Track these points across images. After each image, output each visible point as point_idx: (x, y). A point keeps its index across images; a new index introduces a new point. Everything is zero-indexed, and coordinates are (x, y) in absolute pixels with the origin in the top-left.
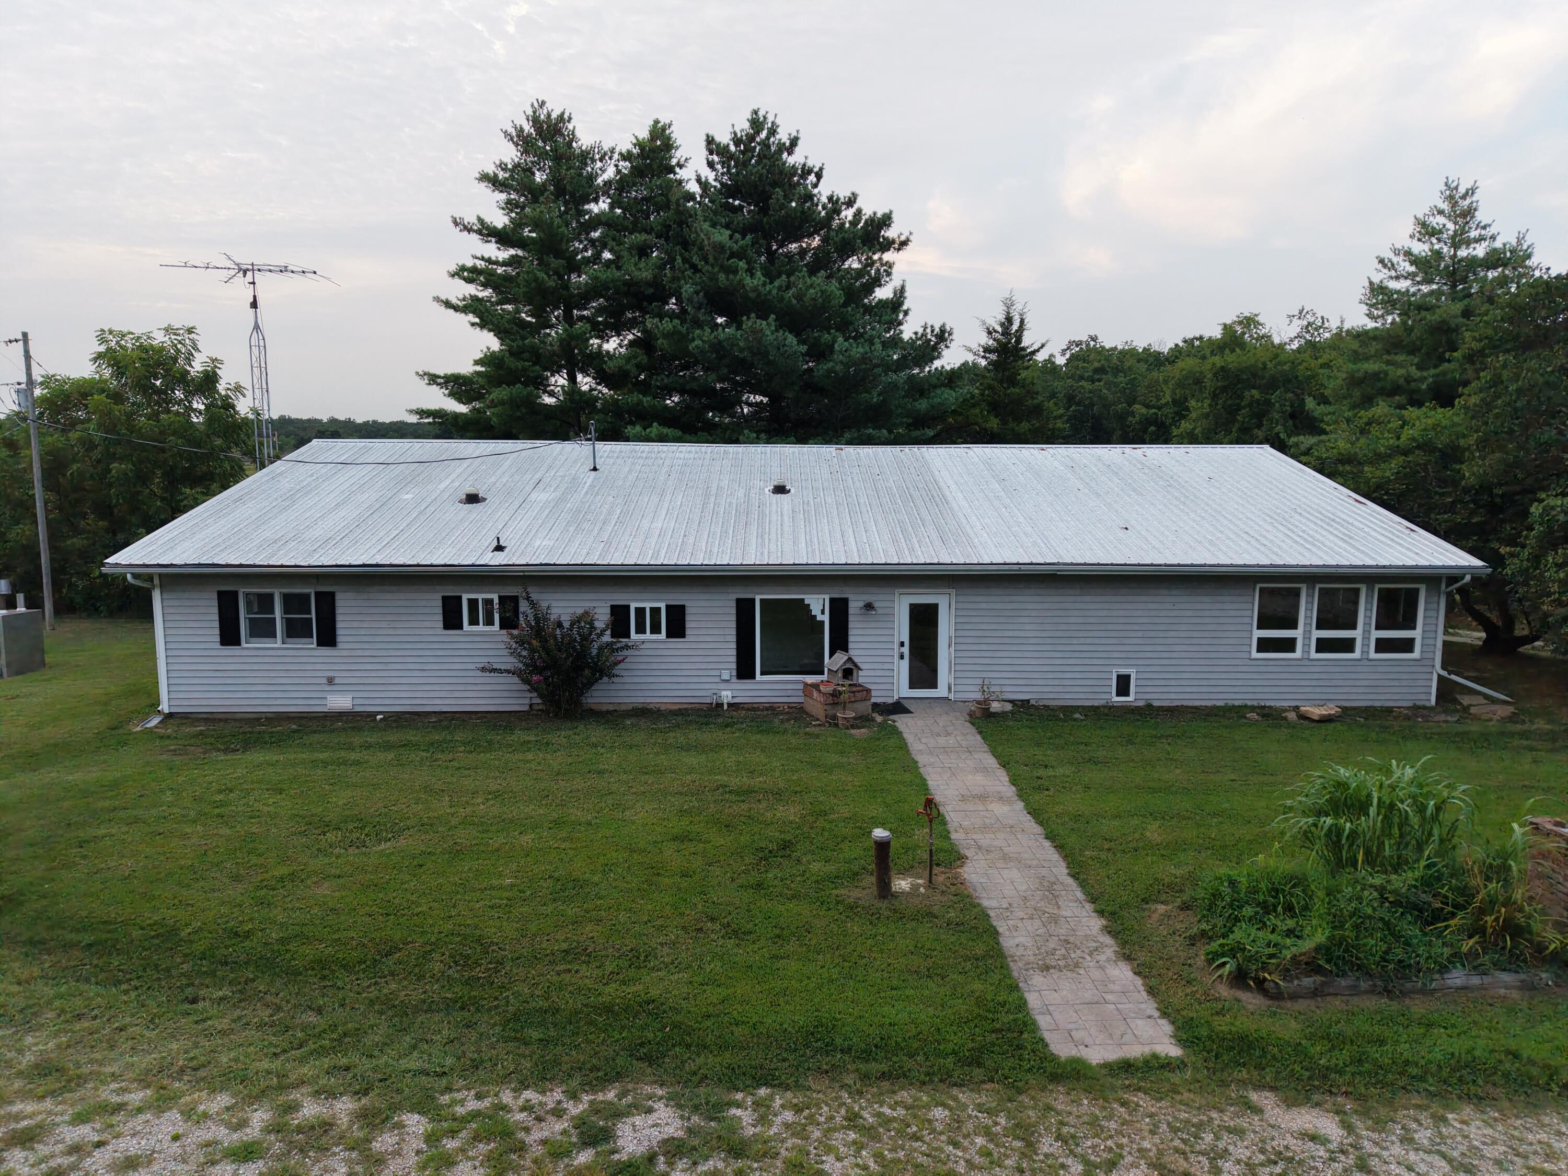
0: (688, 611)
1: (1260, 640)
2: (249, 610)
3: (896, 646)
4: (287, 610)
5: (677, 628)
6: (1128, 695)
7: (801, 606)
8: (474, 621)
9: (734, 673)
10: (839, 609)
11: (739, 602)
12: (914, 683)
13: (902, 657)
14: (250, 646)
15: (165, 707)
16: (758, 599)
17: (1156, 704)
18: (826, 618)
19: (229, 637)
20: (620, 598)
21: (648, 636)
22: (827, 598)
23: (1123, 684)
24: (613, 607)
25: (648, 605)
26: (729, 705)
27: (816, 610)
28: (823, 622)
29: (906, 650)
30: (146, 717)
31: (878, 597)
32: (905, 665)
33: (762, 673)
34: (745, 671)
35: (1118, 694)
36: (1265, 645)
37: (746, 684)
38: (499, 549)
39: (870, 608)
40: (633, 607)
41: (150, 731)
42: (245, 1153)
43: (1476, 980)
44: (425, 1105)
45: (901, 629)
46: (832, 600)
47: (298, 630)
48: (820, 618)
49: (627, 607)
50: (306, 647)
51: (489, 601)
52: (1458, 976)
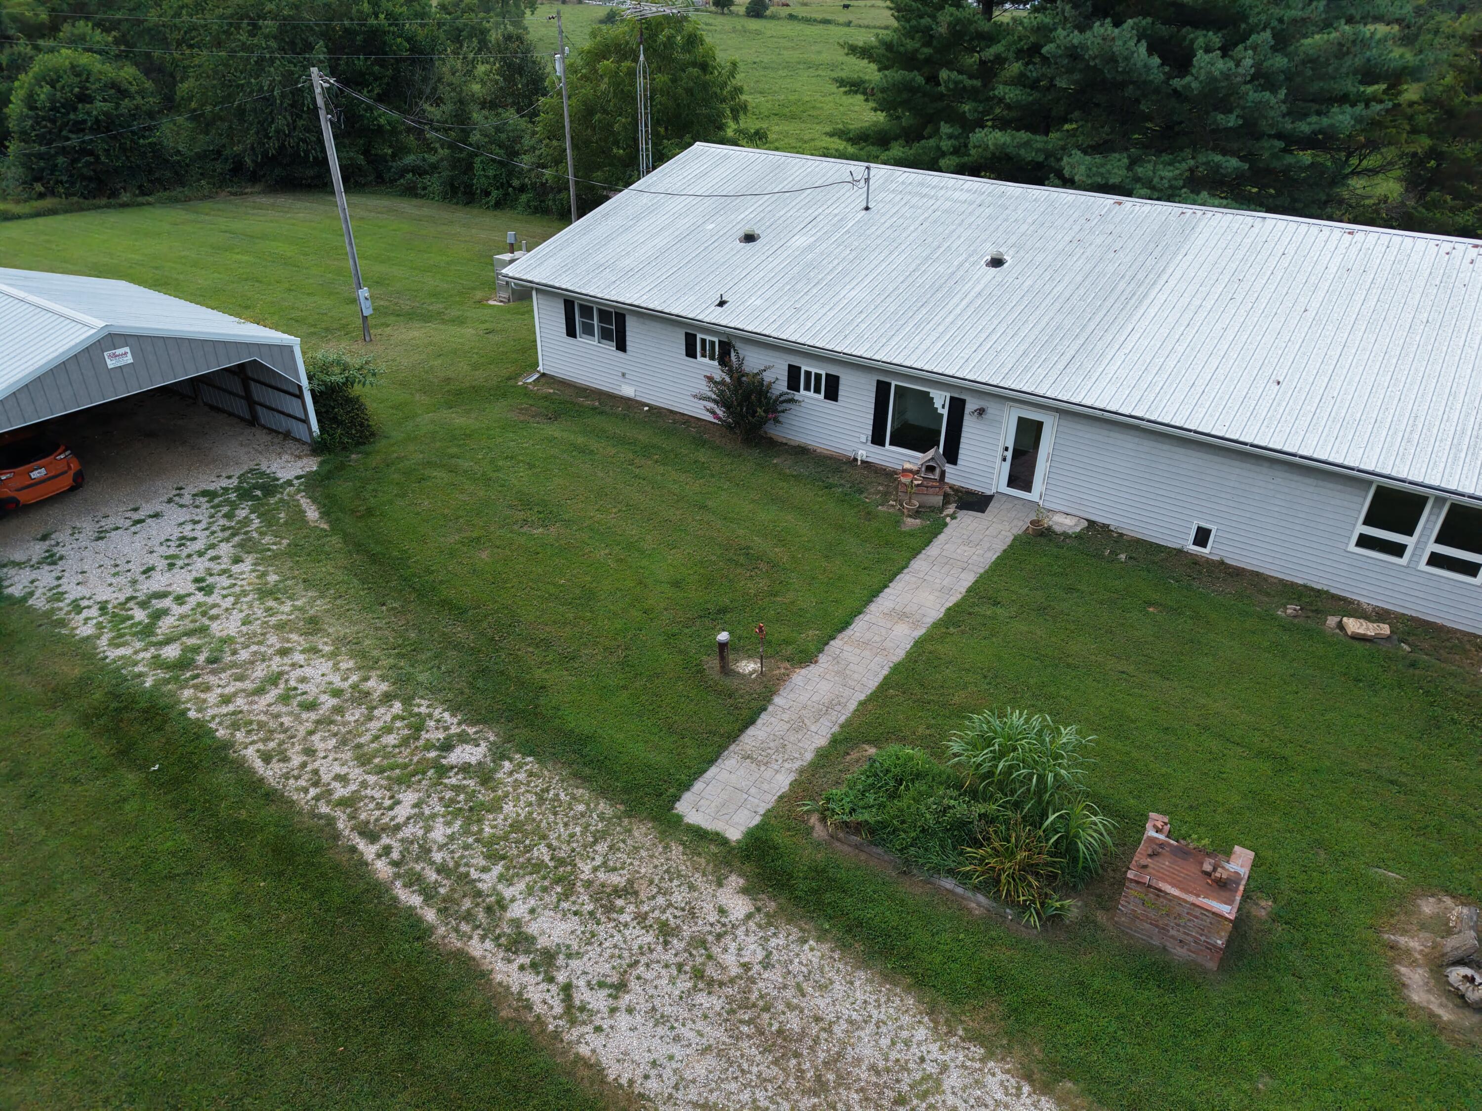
0: (841, 382)
1: (1363, 536)
2: (581, 316)
3: (1000, 450)
4: (601, 320)
5: (832, 394)
6: (1205, 547)
7: (926, 399)
8: (703, 354)
9: (870, 438)
10: (957, 407)
11: (879, 383)
12: (1012, 482)
13: (1004, 460)
14: (582, 340)
15: (540, 368)
16: (893, 383)
17: (1230, 562)
18: (945, 412)
19: (571, 332)
20: (796, 361)
21: (811, 394)
22: (948, 395)
23: (1202, 536)
24: (790, 366)
25: (814, 371)
26: (863, 462)
27: (938, 404)
28: (942, 415)
29: (1009, 455)
30: (529, 375)
31: (991, 408)
32: (1007, 466)
33: (891, 444)
34: (878, 439)
35: (1195, 543)
36: (1364, 541)
37: (877, 449)
38: (722, 304)
39: (981, 412)
40: (804, 368)
41: (525, 387)
42: (337, 693)
43: (960, 890)
44: (407, 701)
45: (1008, 436)
46: (952, 398)
47: (606, 335)
48: (940, 411)
49: (800, 368)
50: (610, 347)
51: (712, 343)
52: (948, 883)
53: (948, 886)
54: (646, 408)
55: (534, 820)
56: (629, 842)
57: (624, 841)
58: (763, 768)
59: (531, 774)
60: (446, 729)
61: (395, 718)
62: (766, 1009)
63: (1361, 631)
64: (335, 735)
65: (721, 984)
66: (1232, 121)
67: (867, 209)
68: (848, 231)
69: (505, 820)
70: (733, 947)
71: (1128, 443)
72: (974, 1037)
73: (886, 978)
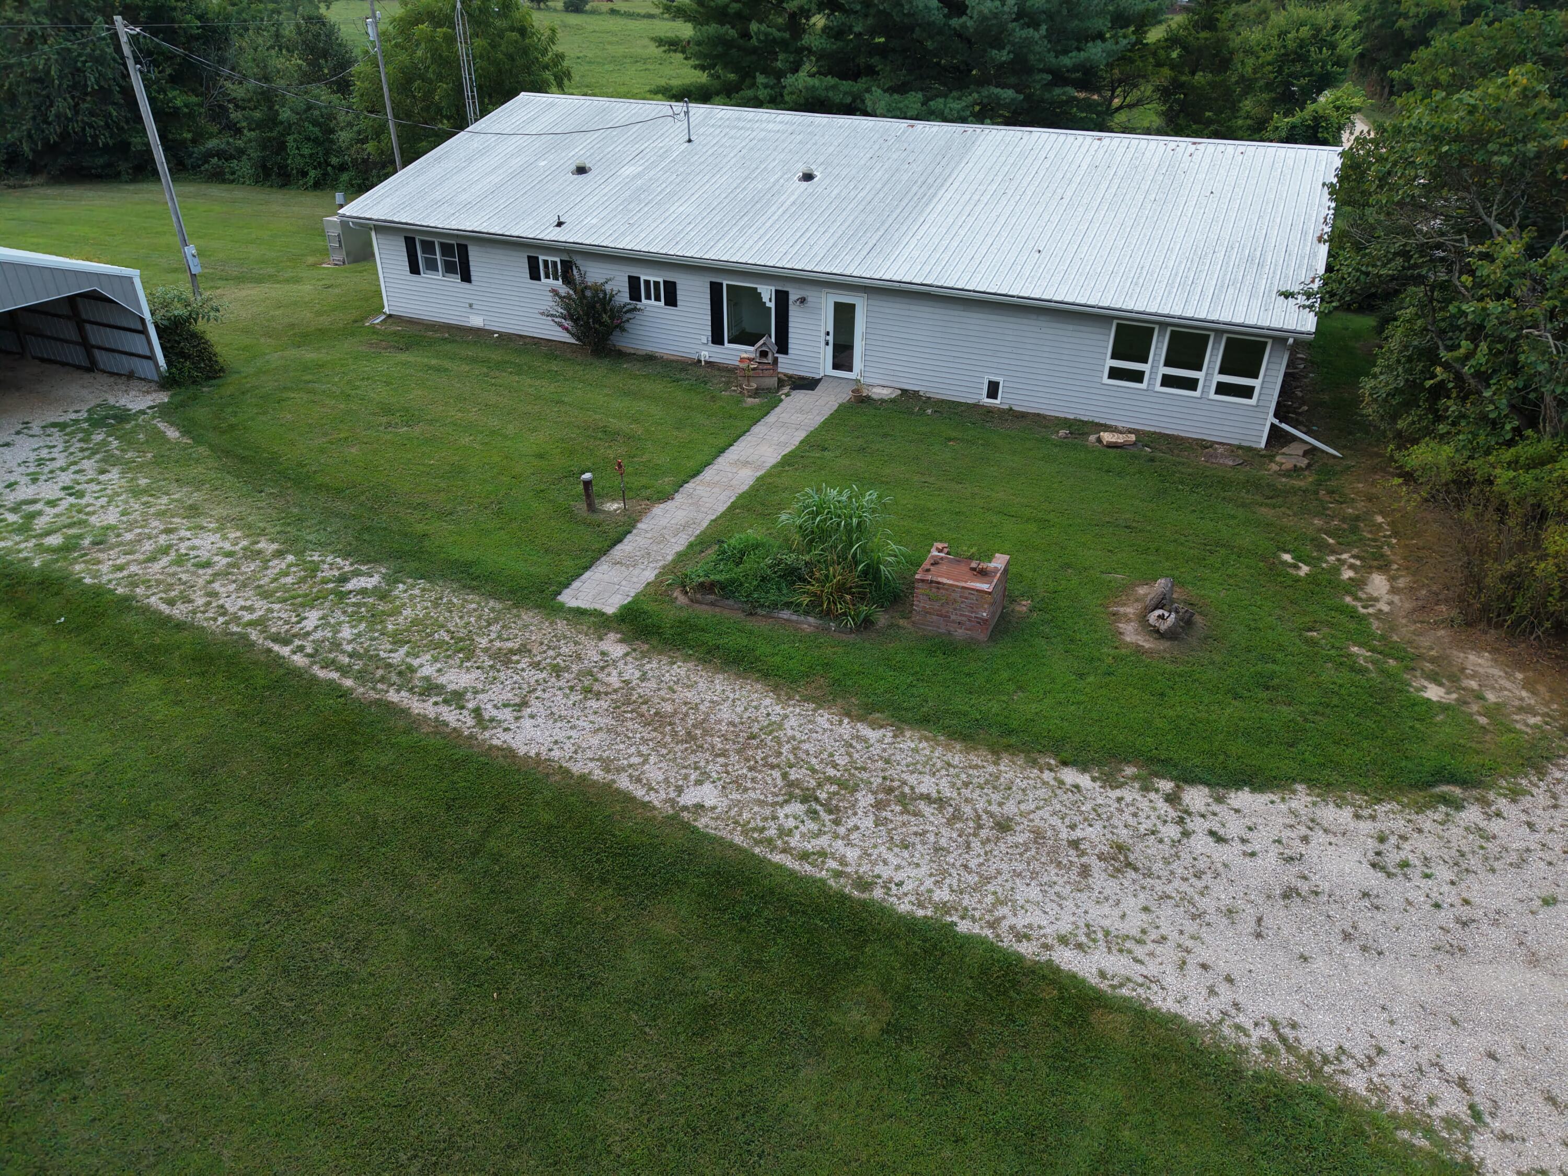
0: (678, 287)
1: (1112, 369)
2: (424, 252)
3: (823, 334)
4: (443, 254)
5: (671, 301)
6: (996, 398)
7: (755, 295)
8: (547, 277)
9: (710, 339)
10: (782, 298)
11: (712, 284)
12: (836, 364)
13: (828, 344)
14: (427, 277)
15: (386, 310)
16: (725, 283)
17: (1015, 408)
18: (772, 305)
19: (415, 270)
20: (635, 272)
21: (653, 302)
22: (773, 289)
23: (993, 389)
24: (630, 277)
25: (652, 279)
26: (706, 362)
27: (765, 299)
28: (770, 309)
29: (831, 338)
30: (376, 317)
31: (811, 294)
32: (830, 349)
34: (717, 339)
35: (989, 396)
36: (1115, 373)
37: (717, 348)
38: (560, 224)
39: (803, 300)
40: (643, 278)
41: (373, 326)
42: (229, 554)
43: (794, 617)
44: (299, 553)
45: (828, 322)
46: (777, 291)
47: (450, 268)
48: (768, 304)
49: (639, 278)
50: (457, 279)
51: (555, 263)
52: (786, 614)
53: (785, 616)
54: (495, 335)
55: (432, 617)
56: (519, 622)
57: (514, 622)
58: (632, 569)
59: (424, 590)
60: (339, 569)
61: (290, 566)
62: (645, 703)
63: (1114, 440)
64: (234, 582)
65: (606, 694)
66: (1003, 56)
67: (690, 141)
68: (673, 160)
69: (406, 619)
70: (615, 673)
71: (924, 313)
72: (806, 699)
73: (738, 676)
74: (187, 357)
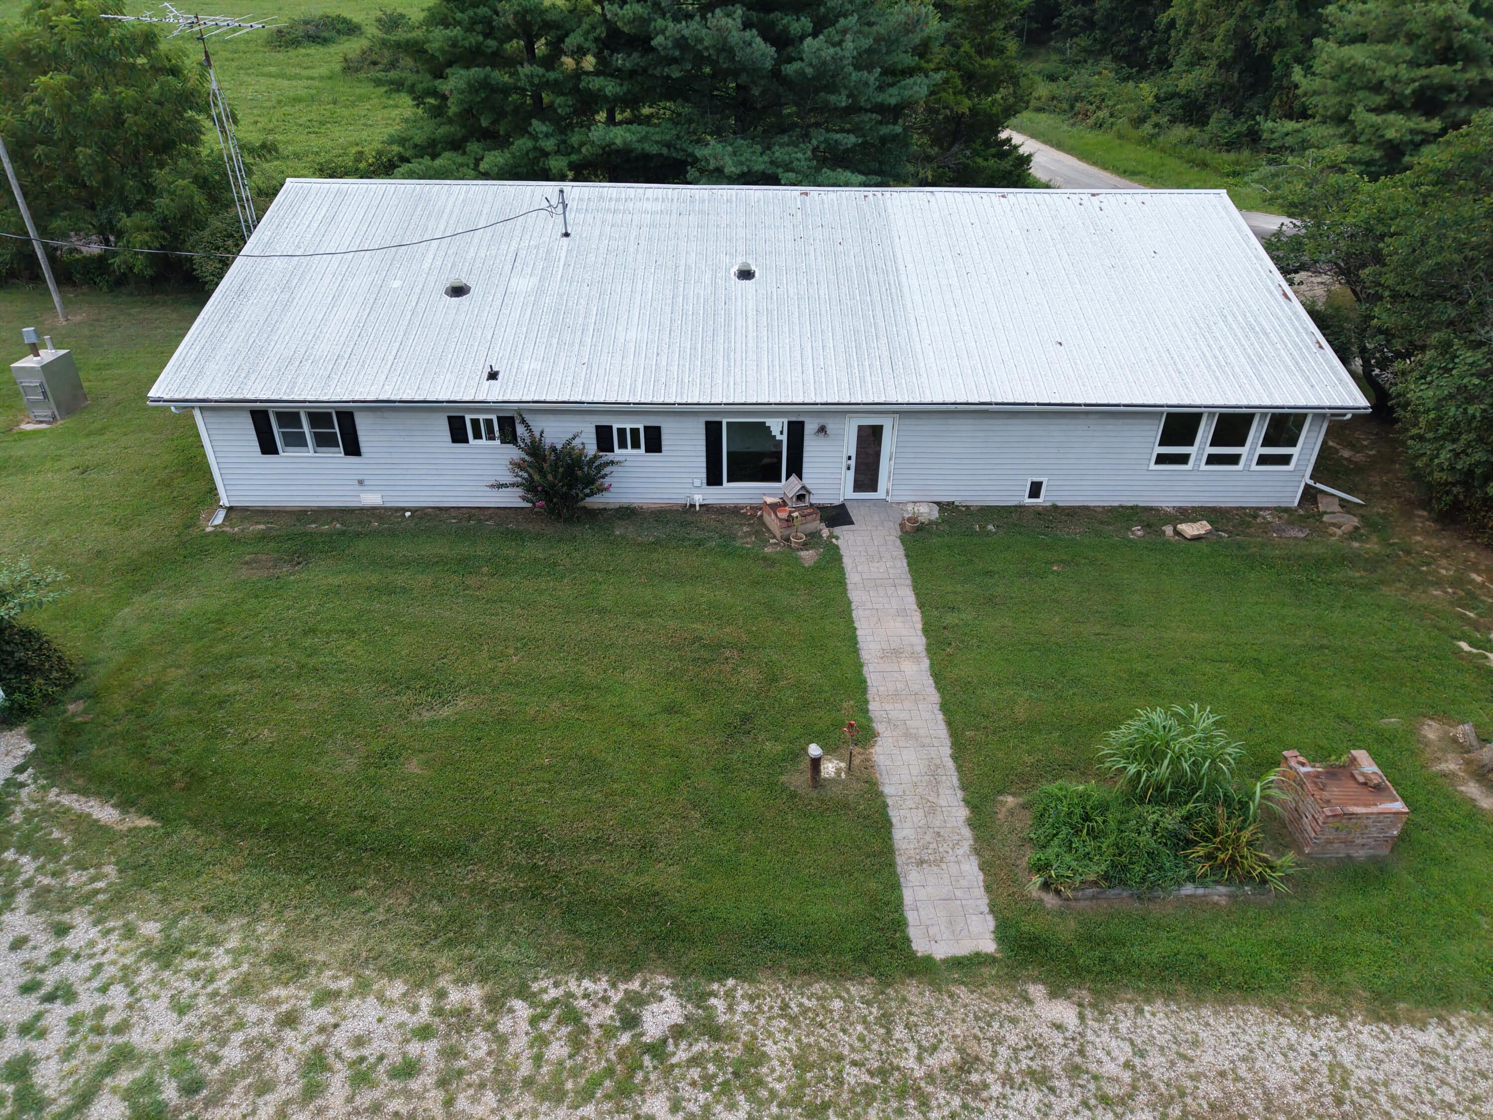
0: (663, 431)
1: (1159, 455)
2: (281, 426)
3: (844, 459)
4: (313, 425)
5: (655, 447)
6: (1038, 497)
7: (763, 429)
8: (478, 436)
9: (705, 481)
10: (796, 430)
11: (708, 425)
12: (859, 486)
13: (849, 468)
14: (288, 455)
15: (224, 501)
16: (724, 422)
17: (1059, 504)
18: (784, 438)
19: (268, 448)
20: (604, 421)
21: (629, 451)
22: (786, 421)
23: (1035, 490)
24: (597, 427)
25: (628, 426)
26: (701, 506)
27: (775, 431)
28: (781, 441)
29: (853, 463)
31: (833, 423)
32: (851, 474)
33: (729, 481)
34: (714, 479)
35: (1030, 496)
36: (1162, 459)
37: (714, 489)
38: (493, 376)
39: (822, 429)
40: (615, 427)
42: (424, 1033)
43: (1200, 891)
44: (523, 993)
45: (850, 445)
46: (790, 423)
47: (324, 441)
48: (779, 437)
49: (611, 427)
50: (336, 456)
51: (489, 423)
52: (1189, 889)
53: (1189, 892)
54: (408, 514)
55: (809, 1045)
56: (917, 1011)
57: (910, 1013)
58: (944, 866)
59: (752, 999)
60: (606, 1000)
61: (533, 1021)
62: (1182, 1094)
63: (1196, 533)
64: (482, 1086)
65: (1131, 1096)
67: (567, 235)
68: (567, 265)
69: (783, 1064)
70: (1100, 1054)
71: (965, 427)
72: (1321, 1010)
73: (1226, 1003)
74: (32, 671)
